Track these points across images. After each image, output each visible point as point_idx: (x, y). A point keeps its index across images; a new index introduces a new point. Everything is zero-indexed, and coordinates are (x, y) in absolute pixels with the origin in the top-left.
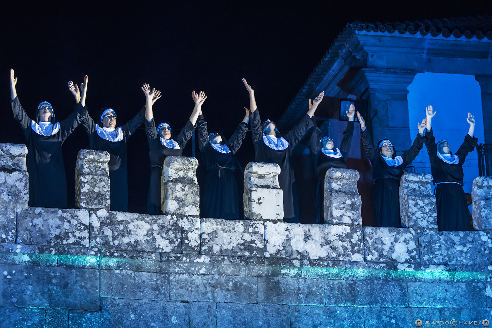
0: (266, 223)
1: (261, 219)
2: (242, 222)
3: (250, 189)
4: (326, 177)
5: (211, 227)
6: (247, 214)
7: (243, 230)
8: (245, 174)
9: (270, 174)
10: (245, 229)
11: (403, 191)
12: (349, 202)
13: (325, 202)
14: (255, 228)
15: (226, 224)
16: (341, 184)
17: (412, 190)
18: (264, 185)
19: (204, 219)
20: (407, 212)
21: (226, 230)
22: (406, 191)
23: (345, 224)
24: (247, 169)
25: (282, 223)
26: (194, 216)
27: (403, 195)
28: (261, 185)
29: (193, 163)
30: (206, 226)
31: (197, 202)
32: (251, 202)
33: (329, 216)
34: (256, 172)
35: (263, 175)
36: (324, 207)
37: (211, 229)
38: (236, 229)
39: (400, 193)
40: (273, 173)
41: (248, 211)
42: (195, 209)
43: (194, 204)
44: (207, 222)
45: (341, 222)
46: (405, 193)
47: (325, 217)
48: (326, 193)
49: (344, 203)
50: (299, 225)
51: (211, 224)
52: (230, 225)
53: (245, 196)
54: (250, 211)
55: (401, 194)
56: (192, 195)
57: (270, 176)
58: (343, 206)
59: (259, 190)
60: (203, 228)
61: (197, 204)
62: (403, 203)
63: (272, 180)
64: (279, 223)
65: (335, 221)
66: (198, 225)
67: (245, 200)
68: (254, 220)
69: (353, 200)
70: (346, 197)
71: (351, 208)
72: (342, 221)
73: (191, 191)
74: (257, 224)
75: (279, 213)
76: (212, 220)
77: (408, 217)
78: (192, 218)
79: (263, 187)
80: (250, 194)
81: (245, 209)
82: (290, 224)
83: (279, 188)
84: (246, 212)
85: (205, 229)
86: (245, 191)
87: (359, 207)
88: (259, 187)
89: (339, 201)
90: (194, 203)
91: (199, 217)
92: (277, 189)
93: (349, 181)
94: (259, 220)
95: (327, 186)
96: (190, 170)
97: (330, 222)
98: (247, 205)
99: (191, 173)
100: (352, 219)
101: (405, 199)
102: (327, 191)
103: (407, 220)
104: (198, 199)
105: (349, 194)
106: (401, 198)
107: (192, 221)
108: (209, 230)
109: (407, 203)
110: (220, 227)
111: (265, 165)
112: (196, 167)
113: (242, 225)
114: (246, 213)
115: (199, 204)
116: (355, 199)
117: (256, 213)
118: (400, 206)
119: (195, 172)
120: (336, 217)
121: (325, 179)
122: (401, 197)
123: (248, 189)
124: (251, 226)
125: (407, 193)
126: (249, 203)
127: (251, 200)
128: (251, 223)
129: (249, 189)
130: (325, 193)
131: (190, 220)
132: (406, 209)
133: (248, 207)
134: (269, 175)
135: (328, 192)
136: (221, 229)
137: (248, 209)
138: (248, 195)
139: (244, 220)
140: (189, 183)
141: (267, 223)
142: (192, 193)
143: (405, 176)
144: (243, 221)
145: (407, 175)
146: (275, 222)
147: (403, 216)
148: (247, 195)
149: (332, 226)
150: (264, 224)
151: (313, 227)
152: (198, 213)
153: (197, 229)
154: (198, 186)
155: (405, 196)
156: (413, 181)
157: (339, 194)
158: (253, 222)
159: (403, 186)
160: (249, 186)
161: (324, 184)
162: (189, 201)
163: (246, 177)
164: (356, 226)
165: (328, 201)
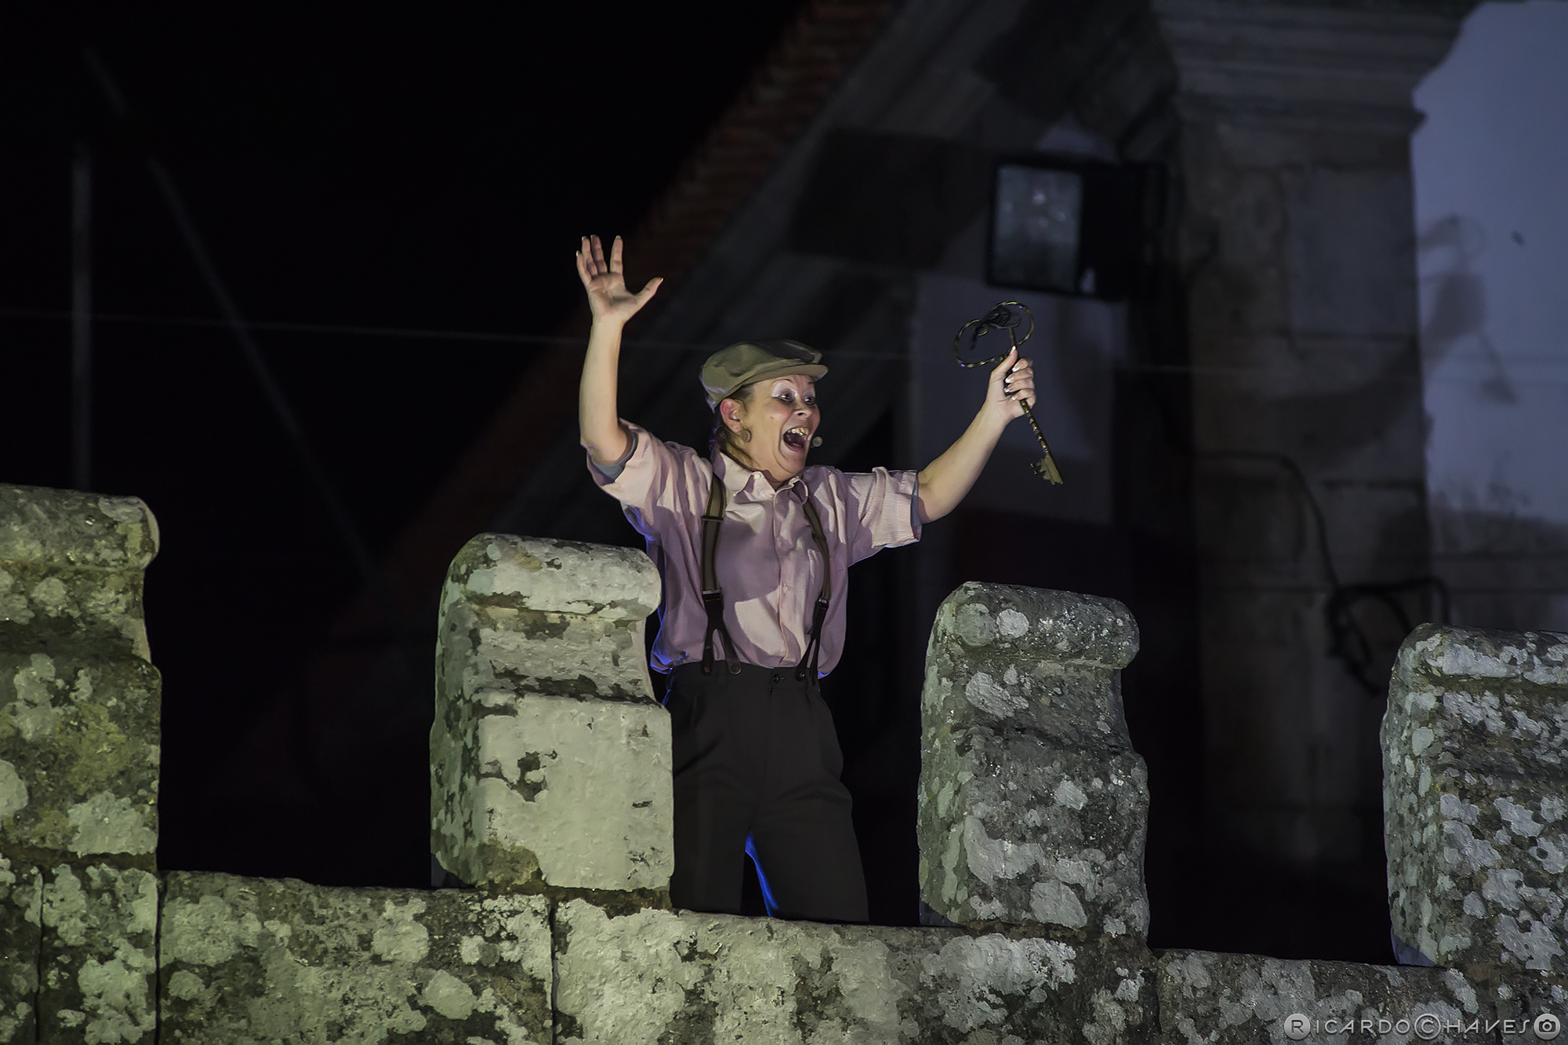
0: (565, 913)
1: (537, 885)
2: (417, 904)
3: (475, 698)
4: (936, 641)
5: (228, 929)
6: (448, 851)
7: (424, 950)
8: (445, 606)
9: (595, 611)
10: (434, 947)
11: (1409, 738)
12: (1070, 794)
13: (928, 790)
14: (497, 938)
15: (324, 912)
16: (1027, 686)
17: (1461, 731)
18: (558, 676)
19: (184, 876)
20: (1428, 872)
21: (319, 948)
22: (1423, 738)
23: (1050, 931)
24: (462, 579)
25: (664, 915)
26: (121, 861)
27: (1409, 762)
28: (543, 675)
29: (128, 530)
30: (194, 919)
31: (145, 775)
32: (478, 780)
33: (951, 879)
34: (515, 599)
35: (554, 618)
36: (920, 822)
37: (225, 943)
38: (379, 944)
39: (1388, 749)
40: (613, 604)
41: (460, 834)
42: (132, 816)
43: (124, 784)
44: (203, 900)
45: (1024, 915)
46: (1417, 751)
47: (922, 884)
48: (934, 737)
49: (1044, 800)
50: (769, 928)
51: (229, 909)
52: (343, 921)
53: (444, 745)
54: (468, 834)
55: (1393, 757)
56: (113, 727)
57: (597, 624)
58: (1034, 817)
59: (531, 705)
60: (177, 932)
61: (145, 784)
62: (1404, 811)
63: (608, 645)
64: (646, 913)
65: (986, 910)
66: (145, 914)
67: (441, 766)
68: (494, 891)
69: (1097, 783)
70: (1057, 765)
71: (1086, 835)
72: (1029, 909)
73: (110, 704)
74: (513, 913)
75: (648, 853)
76: (236, 887)
77: (1435, 900)
78: (112, 872)
79: (551, 688)
80: (477, 728)
81: (440, 823)
82: (714, 921)
83: (646, 700)
84: (442, 838)
85: (192, 943)
86: (440, 709)
87: (1135, 827)
88: (530, 689)
89: (1012, 786)
90: (128, 781)
91: (154, 868)
92: (635, 700)
93: (1078, 668)
94: (525, 890)
95: (939, 692)
96: (108, 574)
97: (954, 916)
98: (451, 797)
99: (112, 595)
100: (1090, 896)
101: (1416, 790)
102: (937, 721)
103: (1426, 921)
104: (154, 754)
105: (1074, 747)
106: (1391, 780)
107: (112, 893)
108: (213, 948)
109: (1430, 812)
110: (283, 931)
111: (570, 559)
112: (147, 559)
113: (418, 918)
114: (447, 844)
115: (155, 784)
116: (1107, 781)
117: (506, 845)
118: (1388, 827)
119: (134, 588)
120: (991, 884)
121: (930, 651)
122: (1393, 778)
123: (461, 696)
124: (475, 924)
125: (1433, 752)
126: (463, 787)
127: (478, 767)
128: (477, 907)
129: (466, 702)
130: (929, 732)
131: (97, 882)
132: (1422, 848)
133: (457, 810)
134: (592, 618)
135: (946, 729)
136: (286, 941)
137: (461, 819)
138: (459, 736)
139: (435, 889)
140: (96, 657)
141: (570, 911)
142: (115, 715)
143: (1420, 646)
144: (425, 893)
145: (1436, 639)
146: (618, 903)
147: (1403, 894)
148: (454, 737)
149: (966, 942)
150: (551, 919)
151: (852, 943)
152: (148, 843)
153: (137, 940)
154: (152, 675)
155: (1418, 772)
156: (1468, 677)
157: (1010, 744)
158: (488, 904)
159: (1408, 707)
160: (469, 680)
161: (922, 678)
162: (96, 765)
163: (453, 628)
164: (1114, 942)
165: (942, 785)
